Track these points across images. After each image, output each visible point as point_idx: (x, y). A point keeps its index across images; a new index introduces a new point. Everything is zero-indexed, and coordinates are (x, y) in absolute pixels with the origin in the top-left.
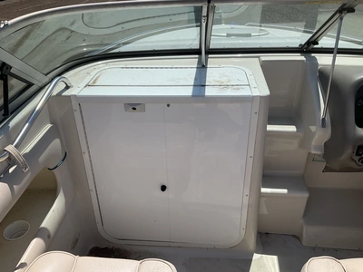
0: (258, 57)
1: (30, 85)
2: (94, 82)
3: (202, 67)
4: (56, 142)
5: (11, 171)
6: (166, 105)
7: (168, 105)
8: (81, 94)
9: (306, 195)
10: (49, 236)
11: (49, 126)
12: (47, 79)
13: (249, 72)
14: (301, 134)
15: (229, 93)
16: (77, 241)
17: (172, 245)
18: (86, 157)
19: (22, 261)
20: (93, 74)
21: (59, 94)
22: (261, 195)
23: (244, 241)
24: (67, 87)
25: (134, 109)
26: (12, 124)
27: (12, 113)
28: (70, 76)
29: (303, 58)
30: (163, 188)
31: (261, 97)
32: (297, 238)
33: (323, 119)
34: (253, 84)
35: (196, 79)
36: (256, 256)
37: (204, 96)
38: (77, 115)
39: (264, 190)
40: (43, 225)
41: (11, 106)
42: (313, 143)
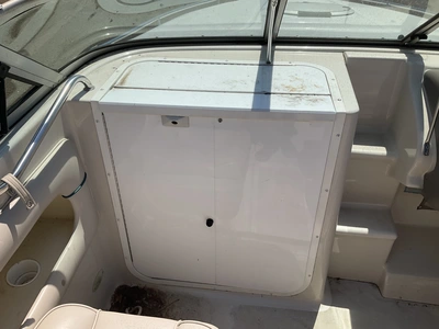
0: (343, 51)
1: (37, 87)
2: (122, 82)
3: (266, 64)
4: (73, 162)
5: (12, 205)
6: (217, 120)
7: (220, 120)
8: (104, 100)
9: (393, 237)
10: (63, 283)
11: (63, 140)
12: (60, 77)
13: (331, 75)
14: (393, 159)
15: (303, 106)
16: (100, 281)
17: (218, 288)
18: (111, 180)
19: (29, 316)
20: (122, 68)
21: (76, 99)
22: (335, 234)
23: (309, 289)
24: (87, 89)
25: (175, 123)
26: (12, 143)
27: (11, 128)
28: (91, 73)
29: (403, 56)
30: (210, 222)
31: (347, 114)
32: (377, 286)
33: (427, 144)
34: (336, 94)
35: (257, 82)
36: (323, 308)
37: (269, 110)
38: (100, 127)
39: (340, 228)
40: (56, 268)
41: (10, 118)
42: (410, 174)
